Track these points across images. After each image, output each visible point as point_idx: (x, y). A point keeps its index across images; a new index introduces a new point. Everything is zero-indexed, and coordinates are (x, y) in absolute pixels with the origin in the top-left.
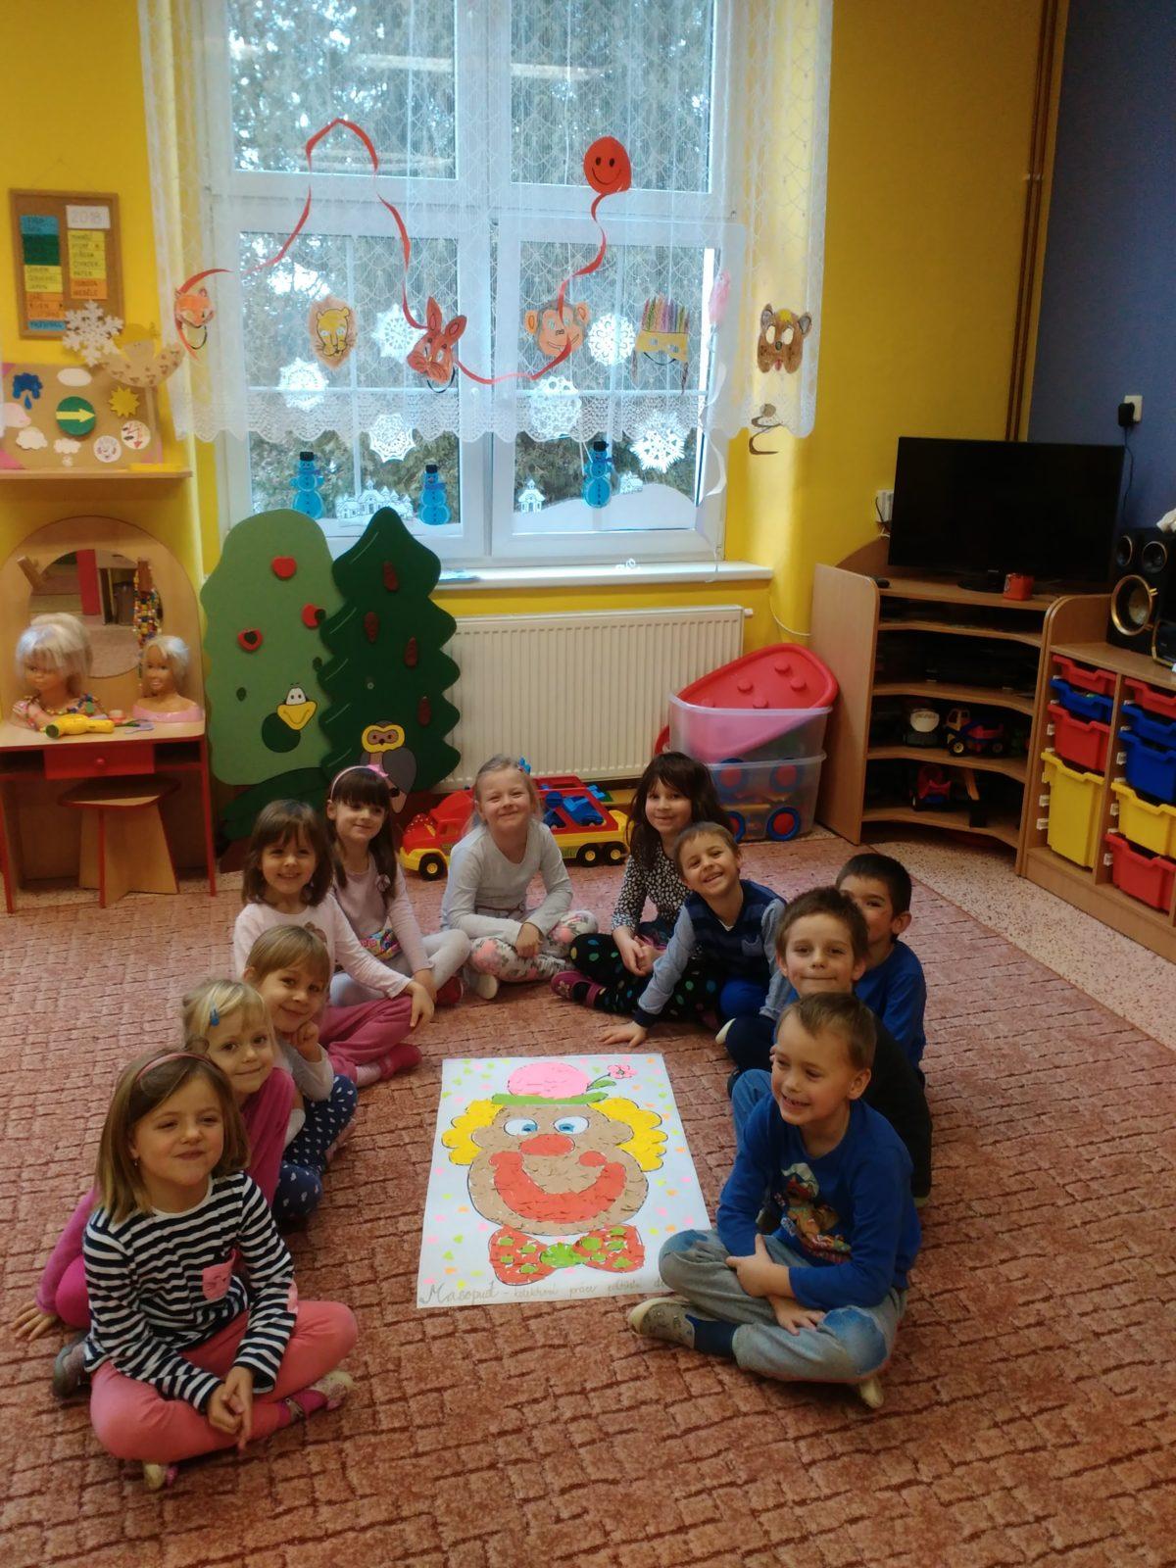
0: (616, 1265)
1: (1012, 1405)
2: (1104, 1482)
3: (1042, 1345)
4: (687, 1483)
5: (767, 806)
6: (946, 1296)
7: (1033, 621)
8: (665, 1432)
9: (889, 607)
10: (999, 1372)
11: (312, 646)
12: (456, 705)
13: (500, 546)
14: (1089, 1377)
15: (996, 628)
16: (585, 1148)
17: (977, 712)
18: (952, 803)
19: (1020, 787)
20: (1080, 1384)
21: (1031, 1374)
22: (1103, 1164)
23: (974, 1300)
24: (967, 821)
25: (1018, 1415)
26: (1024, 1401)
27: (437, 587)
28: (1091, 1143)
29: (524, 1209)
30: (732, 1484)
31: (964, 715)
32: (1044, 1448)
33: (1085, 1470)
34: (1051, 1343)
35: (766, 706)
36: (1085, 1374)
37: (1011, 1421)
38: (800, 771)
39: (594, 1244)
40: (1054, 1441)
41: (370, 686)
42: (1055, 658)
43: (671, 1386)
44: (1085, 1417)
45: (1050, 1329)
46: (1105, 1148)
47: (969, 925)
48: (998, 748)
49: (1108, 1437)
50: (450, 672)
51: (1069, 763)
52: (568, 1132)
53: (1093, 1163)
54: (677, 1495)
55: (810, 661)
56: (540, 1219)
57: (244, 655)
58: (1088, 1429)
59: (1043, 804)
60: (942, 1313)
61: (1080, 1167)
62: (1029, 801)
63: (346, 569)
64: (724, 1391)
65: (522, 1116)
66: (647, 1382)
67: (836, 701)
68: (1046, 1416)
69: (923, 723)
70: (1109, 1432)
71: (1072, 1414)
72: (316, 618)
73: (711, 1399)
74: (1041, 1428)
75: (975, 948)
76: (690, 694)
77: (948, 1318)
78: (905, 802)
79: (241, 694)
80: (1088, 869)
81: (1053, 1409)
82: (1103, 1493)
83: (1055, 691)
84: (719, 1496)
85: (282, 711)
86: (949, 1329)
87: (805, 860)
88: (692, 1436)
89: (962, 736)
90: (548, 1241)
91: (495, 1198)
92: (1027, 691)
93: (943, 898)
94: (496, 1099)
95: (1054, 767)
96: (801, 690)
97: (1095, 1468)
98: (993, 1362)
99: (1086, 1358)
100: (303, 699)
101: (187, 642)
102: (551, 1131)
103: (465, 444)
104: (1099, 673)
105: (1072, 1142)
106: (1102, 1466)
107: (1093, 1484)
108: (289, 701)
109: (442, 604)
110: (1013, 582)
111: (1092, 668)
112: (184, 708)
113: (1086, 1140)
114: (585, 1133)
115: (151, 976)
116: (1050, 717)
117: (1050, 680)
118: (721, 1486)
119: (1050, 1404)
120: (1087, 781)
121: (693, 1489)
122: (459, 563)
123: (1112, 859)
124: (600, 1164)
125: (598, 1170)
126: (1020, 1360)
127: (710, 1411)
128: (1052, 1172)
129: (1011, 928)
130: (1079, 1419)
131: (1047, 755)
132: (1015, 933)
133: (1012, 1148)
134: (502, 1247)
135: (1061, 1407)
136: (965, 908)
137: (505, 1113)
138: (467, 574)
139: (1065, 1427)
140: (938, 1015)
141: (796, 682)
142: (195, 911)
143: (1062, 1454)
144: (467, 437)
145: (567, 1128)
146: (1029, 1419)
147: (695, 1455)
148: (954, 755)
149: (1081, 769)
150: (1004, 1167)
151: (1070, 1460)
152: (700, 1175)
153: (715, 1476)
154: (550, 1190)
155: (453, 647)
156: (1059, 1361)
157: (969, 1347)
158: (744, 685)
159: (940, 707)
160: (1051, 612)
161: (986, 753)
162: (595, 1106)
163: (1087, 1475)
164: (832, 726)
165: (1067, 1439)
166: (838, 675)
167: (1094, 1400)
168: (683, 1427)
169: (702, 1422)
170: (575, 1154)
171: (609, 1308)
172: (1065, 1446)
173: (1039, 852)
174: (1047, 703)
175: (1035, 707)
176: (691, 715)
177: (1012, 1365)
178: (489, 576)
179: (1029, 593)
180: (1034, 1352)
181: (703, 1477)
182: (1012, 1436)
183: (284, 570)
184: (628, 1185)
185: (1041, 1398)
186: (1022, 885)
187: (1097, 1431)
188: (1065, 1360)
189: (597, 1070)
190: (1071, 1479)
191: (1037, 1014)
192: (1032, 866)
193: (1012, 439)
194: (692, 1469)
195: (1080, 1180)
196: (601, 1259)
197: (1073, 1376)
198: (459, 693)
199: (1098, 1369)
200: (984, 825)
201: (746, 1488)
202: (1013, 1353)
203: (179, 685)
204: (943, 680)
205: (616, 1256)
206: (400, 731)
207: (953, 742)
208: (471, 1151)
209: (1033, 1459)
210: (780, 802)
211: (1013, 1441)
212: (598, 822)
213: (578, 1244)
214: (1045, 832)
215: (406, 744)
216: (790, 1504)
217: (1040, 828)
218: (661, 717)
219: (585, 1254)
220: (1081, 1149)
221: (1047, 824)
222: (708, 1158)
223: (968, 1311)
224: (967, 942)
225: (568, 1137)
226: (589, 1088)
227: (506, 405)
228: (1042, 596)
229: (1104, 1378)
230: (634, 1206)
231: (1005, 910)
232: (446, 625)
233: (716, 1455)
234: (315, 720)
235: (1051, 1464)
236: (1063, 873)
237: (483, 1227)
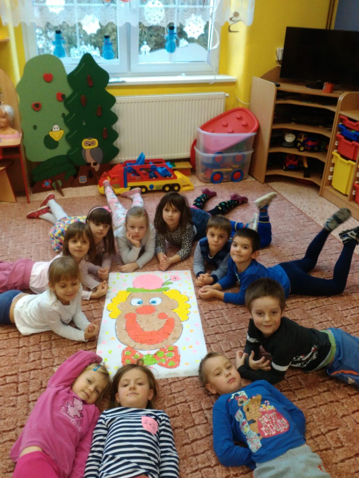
0: (169, 365)
1: (318, 428)
2: (354, 465)
3: (329, 400)
4: (191, 466)
5: (231, 169)
6: (293, 378)
7: (333, 101)
8: (184, 442)
9: (280, 95)
10: (313, 413)
11: (61, 109)
12: (118, 131)
13: (134, 68)
14: (347, 415)
15: (319, 103)
16: (160, 311)
17: (309, 135)
18: (298, 168)
19: (323, 164)
20: (344, 418)
21: (325, 414)
22: (351, 318)
23: (304, 380)
24: (303, 174)
25: (320, 433)
26: (323, 426)
27: (108, 85)
28: (347, 309)
29: (136, 338)
30: (209, 466)
31: (304, 136)
32: (330, 449)
33: (346, 459)
34: (332, 399)
35: (233, 132)
36: (346, 413)
37: (317, 436)
38: (244, 156)
39: (161, 354)
40: (334, 445)
41: (84, 124)
42: (341, 116)
43: (187, 420)
44: (345, 434)
45: (332, 393)
46: (352, 311)
47: (303, 216)
48: (316, 149)
49: (355, 444)
50: (114, 118)
51: (343, 156)
52: (154, 304)
53: (348, 318)
54: (188, 472)
55: (251, 116)
56: (142, 343)
57: (35, 112)
58: (347, 440)
59: (331, 170)
60: (291, 385)
61: (343, 320)
62: (328, 169)
63: (72, 78)
64: (207, 422)
65: (138, 297)
66: (178, 418)
67: (258, 130)
68: (330, 434)
69: (289, 139)
70: (355, 442)
71: (341, 432)
72: (61, 97)
73: (203, 426)
74: (329, 440)
75: (305, 226)
76: (205, 127)
77: (294, 388)
78: (281, 167)
79: (35, 127)
80: (346, 195)
81: (333, 430)
82: (353, 471)
83: (339, 129)
84: (204, 472)
85: (51, 134)
86: (294, 393)
87: (244, 189)
88: (194, 444)
89: (303, 144)
90: (144, 353)
91: (125, 333)
92: (328, 127)
93: (293, 205)
94: (128, 290)
95: (337, 157)
96: (245, 126)
97: (349, 458)
98: (311, 408)
99: (346, 406)
100: (59, 129)
101: (13, 107)
102: (148, 304)
103: (120, 27)
104: (357, 123)
105: (340, 309)
106: (352, 457)
107: (349, 466)
108: (53, 130)
109: (110, 91)
110: (327, 86)
111: (355, 121)
112: (13, 133)
113: (345, 308)
114: (161, 305)
115: (3, 237)
116: (337, 139)
117: (338, 125)
118: (205, 467)
119: (332, 428)
120: (349, 164)
121: (194, 469)
122: (116, 75)
123: (356, 193)
124: (165, 318)
125: (164, 321)
126: (321, 407)
127: (202, 432)
128: (333, 322)
129: (318, 217)
130: (343, 435)
131: (335, 153)
132: (319, 219)
133: (318, 311)
134: (126, 356)
135: (337, 429)
136: (301, 209)
137: (131, 296)
138: (121, 80)
139: (338, 438)
140: (291, 254)
141: (244, 122)
142: (22, 210)
143: (337, 451)
144: (119, 24)
145: (154, 302)
146: (324, 435)
147: (195, 452)
148: (300, 151)
149: (347, 159)
150: (315, 320)
151: (341, 454)
152: (202, 323)
153: (203, 463)
154: (146, 330)
155: (115, 108)
156: (336, 408)
157: (302, 401)
158: (224, 123)
159: (296, 133)
160: (341, 98)
161: (312, 150)
162: (164, 292)
163: (347, 461)
164: (256, 140)
165: (339, 445)
166: (259, 120)
167: (349, 426)
168: (191, 439)
169: (199, 437)
170: (156, 314)
171: (165, 383)
172: (338, 448)
173: (328, 188)
174: (336, 133)
175: (331, 134)
176: (205, 135)
177: (318, 409)
178: (130, 80)
179: (332, 90)
180: (326, 404)
181: (198, 463)
182: (318, 443)
183: (48, 78)
184: (176, 328)
185: (329, 425)
186: (322, 199)
187: (350, 441)
188: (338, 408)
189: (166, 277)
190: (341, 464)
191: (327, 254)
192: (325, 193)
193: (328, 28)
194: (194, 459)
195: (343, 326)
196: (164, 362)
197: (341, 414)
198: (120, 126)
199: (350, 411)
200: (309, 177)
201: (214, 468)
202: (318, 404)
203: (11, 124)
204: (298, 123)
205: (169, 360)
206: (96, 141)
207: (300, 146)
208: (118, 312)
209: (326, 454)
210: (236, 168)
211: (318, 445)
212: (170, 176)
213: (155, 354)
214: (331, 181)
215: (99, 146)
216: (232, 476)
217: (329, 179)
218: (194, 135)
219: (158, 359)
220: (343, 312)
221: (332, 178)
222: (205, 315)
223: (301, 385)
224: (302, 223)
225: (154, 306)
226: (163, 285)
227: (134, 11)
228: (337, 92)
229: (352, 415)
230: (177, 337)
231: (315, 210)
232: (112, 100)
233: (204, 453)
234: (64, 137)
235: (333, 456)
236: (337, 197)
237: (120, 346)
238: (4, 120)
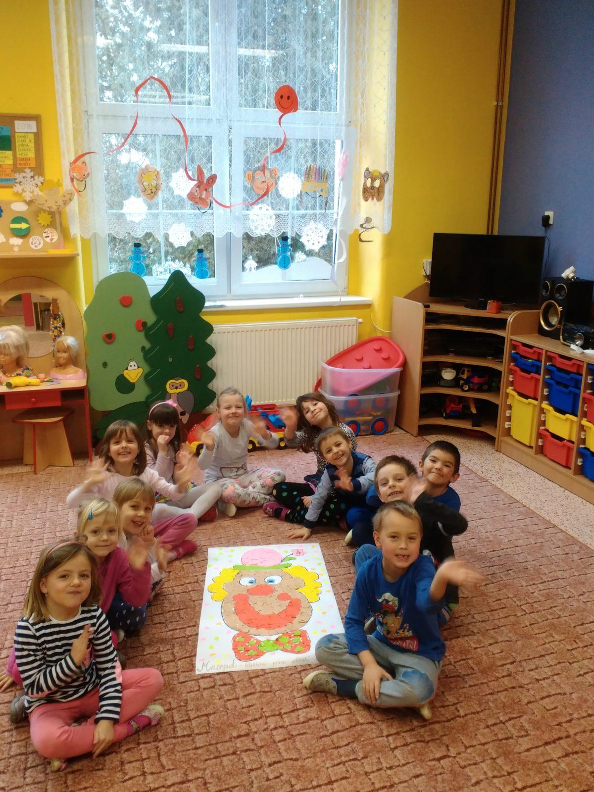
0: (296, 650)
1: (496, 716)
2: (542, 754)
3: (510, 686)
4: (333, 760)
5: (371, 418)
6: (462, 662)
7: (501, 324)
8: (322, 734)
9: (430, 318)
10: (489, 700)
11: (141, 340)
12: (214, 369)
13: (235, 289)
14: (533, 702)
15: (484, 327)
16: (280, 591)
17: (474, 369)
18: (463, 415)
19: (497, 406)
20: (530, 705)
21: (505, 701)
22: (539, 594)
23: (476, 664)
24: (471, 424)
25: (498, 721)
26: (502, 714)
27: (203, 310)
28: (534, 584)
29: (250, 623)
30: (355, 759)
31: (468, 371)
32: (512, 738)
33: (532, 748)
34: (514, 685)
35: (370, 368)
36: (532, 700)
37: (495, 724)
38: (387, 400)
39: (285, 639)
40: (516, 734)
41: (170, 360)
42: (513, 342)
43: (324, 710)
44: (530, 721)
45: (514, 678)
46: (541, 587)
47: (472, 476)
48: (485, 387)
49: (543, 732)
50: (211, 352)
51: (521, 395)
52: (272, 583)
53: (535, 594)
54: (328, 765)
55: (391, 344)
56: (258, 627)
57: (105, 345)
58: (534, 728)
59: (508, 415)
60: (460, 671)
61: (528, 596)
62: (502, 413)
63: (157, 302)
64: (351, 712)
65: (249, 576)
66: (312, 709)
67: (405, 365)
68: (512, 722)
69: (448, 375)
70: (544, 730)
71: (526, 720)
72: (142, 326)
73: (345, 717)
74: (510, 728)
75: (476, 488)
76: (331, 362)
77: (463, 673)
78: (439, 415)
79: (105, 365)
80: (531, 447)
81: (516, 718)
82: (541, 760)
83: (513, 359)
84: (349, 765)
85: (125, 373)
86: (464, 679)
87: (390, 444)
88: (335, 736)
89: (467, 382)
90: (262, 638)
91: (235, 618)
92: (499, 358)
94: (235, 567)
95: (513, 396)
96: (387, 359)
97: (537, 747)
98: (486, 695)
99: (532, 692)
100: (136, 367)
101: (77, 339)
102: (264, 583)
103: (217, 238)
104: (534, 349)
105: (524, 584)
106: (541, 746)
107: (536, 755)
108: (129, 368)
109: (206, 318)
110: (491, 305)
111: (531, 347)
112: (76, 372)
113: (531, 583)
114: (280, 584)
115: (60, 508)
116: (511, 372)
117: (510, 352)
118: (350, 760)
119: (514, 716)
120: (530, 403)
121: (336, 762)
122: (214, 298)
123: (543, 442)
124: (288, 599)
125: (287, 603)
126: (500, 694)
127: (344, 723)
128: (514, 599)
129: (493, 477)
130: (529, 723)
131: (510, 390)
132: (495, 480)
133: (494, 587)
134: (238, 642)
135: (520, 717)
136: (470, 468)
137: (240, 575)
138: (219, 303)
139: (522, 726)
141: (384, 355)
143: (521, 740)
144: (218, 235)
145: (271, 581)
146: (504, 723)
147: (337, 745)
148: (464, 391)
149: (527, 397)
150: (491, 597)
151: (525, 743)
152: (338, 603)
153: (347, 756)
154: (263, 613)
155: (212, 340)
156: (519, 694)
157: (474, 688)
158: (359, 357)
159: (457, 367)
160: (510, 319)
161: (480, 390)
162: (285, 570)
163: (533, 751)
164: (403, 376)
165: (523, 733)
166: (405, 351)
167: (536, 713)
168: (330, 731)
169: (340, 728)
170: (276, 594)
171: (293, 672)
172: (522, 736)
173: (506, 439)
174: (509, 364)
175: (503, 366)
176: (332, 372)
177: (495, 696)
178: (230, 304)
179: (500, 310)
180: (506, 690)
181: (341, 756)
182: (496, 732)
183: (126, 302)
184: (302, 610)
185: (510, 713)
186: (497, 454)
187: (538, 729)
188: (522, 694)
189: (286, 552)
190: (526, 753)
191: (506, 520)
192: (503, 446)
193: (490, 233)
194: (335, 752)
195: (528, 603)
196: (289, 647)
197: (526, 701)
198: (215, 363)
199: (538, 697)
200: (479, 426)
201: (362, 761)
202: (496, 690)
203: (73, 361)
204: (458, 354)
205: (296, 645)
206: (185, 382)
207: (463, 384)
208: (224, 594)
209: (506, 744)
210: (377, 416)
211: (496, 735)
213: (277, 640)
214: (509, 429)
215: (189, 389)
216: (385, 769)
217: (507, 427)
218: (317, 374)
219: (281, 644)
220: (529, 587)
221: (510, 425)
222: (343, 595)
223: (473, 669)
224: (471, 485)
225: (272, 586)
226: (282, 561)
227: (237, 218)
228: (506, 311)
229: (541, 702)
230: (305, 620)
231: (490, 468)
232: (208, 329)
233: (347, 745)
234: (143, 377)
235: (515, 746)
236: (519, 449)
237: (229, 632)
238: (65, 355)
